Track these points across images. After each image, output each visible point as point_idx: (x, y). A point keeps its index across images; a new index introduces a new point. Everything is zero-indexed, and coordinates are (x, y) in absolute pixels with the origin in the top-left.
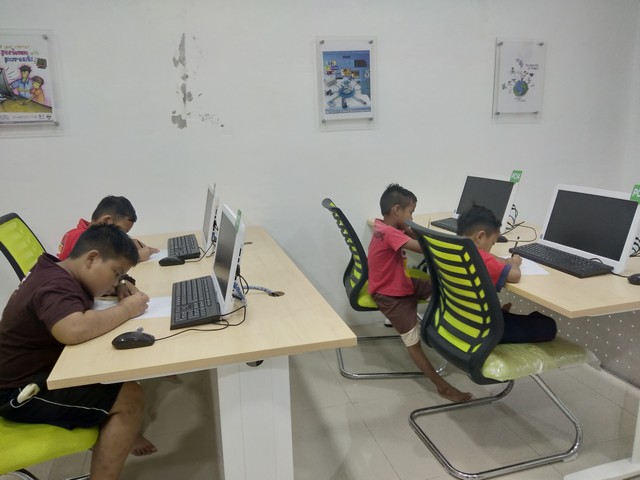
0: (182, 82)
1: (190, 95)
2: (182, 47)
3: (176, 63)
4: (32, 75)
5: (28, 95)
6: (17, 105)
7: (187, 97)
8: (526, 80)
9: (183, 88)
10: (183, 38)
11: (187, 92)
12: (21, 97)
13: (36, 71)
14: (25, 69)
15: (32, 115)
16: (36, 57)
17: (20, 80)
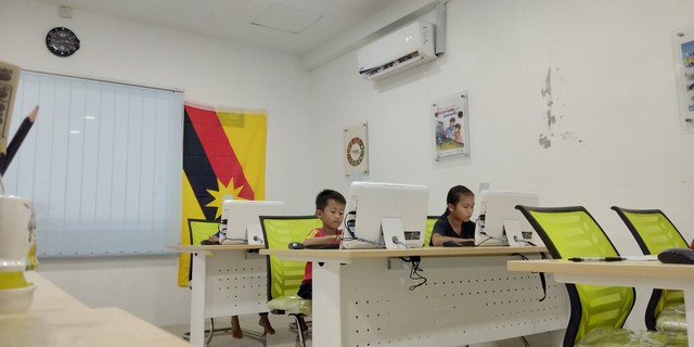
0: (547, 108)
1: (554, 118)
2: (548, 79)
3: (543, 94)
4: (456, 123)
5: (453, 138)
6: (447, 145)
7: (551, 120)
9: (549, 113)
10: (549, 71)
11: (552, 115)
12: (450, 139)
13: (458, 121)
14: (453, 120)
15: (454, 150)
16: (457, 111)
17: (450, 129)
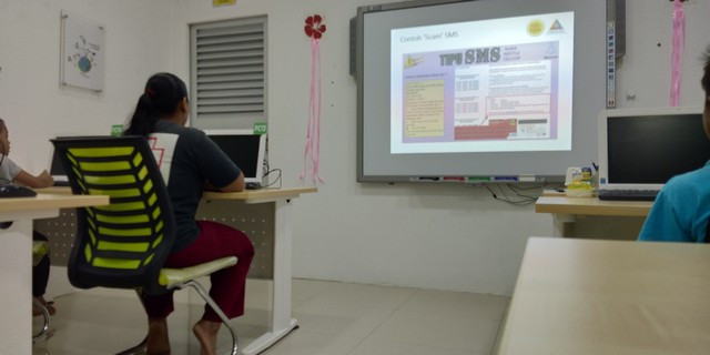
8: (89, 57)
